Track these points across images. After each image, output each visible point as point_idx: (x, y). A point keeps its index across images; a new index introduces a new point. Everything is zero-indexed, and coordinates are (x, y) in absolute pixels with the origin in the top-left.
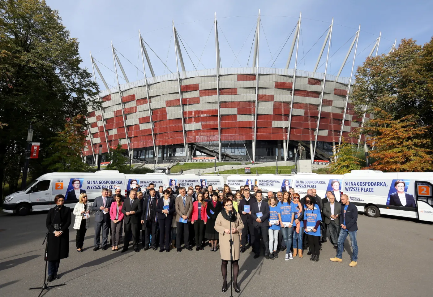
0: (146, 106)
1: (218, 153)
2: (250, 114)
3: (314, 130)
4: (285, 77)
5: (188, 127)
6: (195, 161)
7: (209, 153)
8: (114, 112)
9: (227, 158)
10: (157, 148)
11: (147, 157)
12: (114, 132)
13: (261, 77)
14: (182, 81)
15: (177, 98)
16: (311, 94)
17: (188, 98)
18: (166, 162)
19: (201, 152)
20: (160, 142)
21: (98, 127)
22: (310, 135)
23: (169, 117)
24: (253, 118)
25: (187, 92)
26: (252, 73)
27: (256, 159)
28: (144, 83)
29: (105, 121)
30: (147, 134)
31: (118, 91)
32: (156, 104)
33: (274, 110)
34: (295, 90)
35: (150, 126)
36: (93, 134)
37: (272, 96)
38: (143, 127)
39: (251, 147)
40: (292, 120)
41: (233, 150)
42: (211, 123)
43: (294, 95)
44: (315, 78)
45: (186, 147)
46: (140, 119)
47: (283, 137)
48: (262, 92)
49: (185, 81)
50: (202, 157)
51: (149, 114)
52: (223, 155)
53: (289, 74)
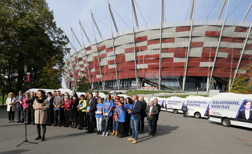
0: (112, 53)
1: (158, 85)
2: (184, 57)
3: (234, 69)
4: (215, 27)
5: (139, 66)
6: (143, 89)
7: (152, 84)
8: (93, 57)
9: (165, 88)
10: (119, 81)
11: (113, 86)
12: (93, 70)
13: (195, 28)
14: (136, 34)
15: (132, 47)
16: (237, 40)
17: (139, 47)
18: (125, 90)
19: (147, 84)
20: (121, 76)
21: (85, 67)
22: (231, 73)
23: (127, 60)
24: (185, 60)
25: (139, 42)
26: (188, 25)
27: (185, 89)
28: (111, 37)
29: (88, 64)
30: (113, 71)
31: (95, 43)
32: (119, 51)
33: (203, 54)
34: (222, 37)
35: (115, 66)
36: (82, 72)
37: (202, 43)
38: (110, 67)
39: (182, 81)
40: (216, 61)
41: (169, 83)
42: (155, 64)
43: (221, 41)
44: (242, 26)
45: (137, 80)
46: (108, 61)
47: (207, 74)
48: (194, 40)
49: (138, 34)
50: (148, 87)
51: (114, 58)
52: (161, 86)
53: (219, 24)
